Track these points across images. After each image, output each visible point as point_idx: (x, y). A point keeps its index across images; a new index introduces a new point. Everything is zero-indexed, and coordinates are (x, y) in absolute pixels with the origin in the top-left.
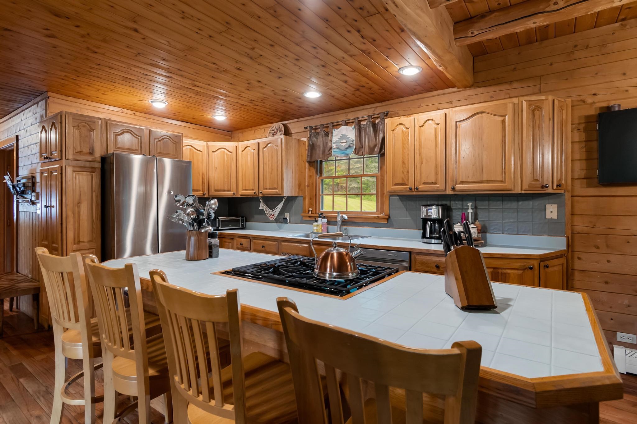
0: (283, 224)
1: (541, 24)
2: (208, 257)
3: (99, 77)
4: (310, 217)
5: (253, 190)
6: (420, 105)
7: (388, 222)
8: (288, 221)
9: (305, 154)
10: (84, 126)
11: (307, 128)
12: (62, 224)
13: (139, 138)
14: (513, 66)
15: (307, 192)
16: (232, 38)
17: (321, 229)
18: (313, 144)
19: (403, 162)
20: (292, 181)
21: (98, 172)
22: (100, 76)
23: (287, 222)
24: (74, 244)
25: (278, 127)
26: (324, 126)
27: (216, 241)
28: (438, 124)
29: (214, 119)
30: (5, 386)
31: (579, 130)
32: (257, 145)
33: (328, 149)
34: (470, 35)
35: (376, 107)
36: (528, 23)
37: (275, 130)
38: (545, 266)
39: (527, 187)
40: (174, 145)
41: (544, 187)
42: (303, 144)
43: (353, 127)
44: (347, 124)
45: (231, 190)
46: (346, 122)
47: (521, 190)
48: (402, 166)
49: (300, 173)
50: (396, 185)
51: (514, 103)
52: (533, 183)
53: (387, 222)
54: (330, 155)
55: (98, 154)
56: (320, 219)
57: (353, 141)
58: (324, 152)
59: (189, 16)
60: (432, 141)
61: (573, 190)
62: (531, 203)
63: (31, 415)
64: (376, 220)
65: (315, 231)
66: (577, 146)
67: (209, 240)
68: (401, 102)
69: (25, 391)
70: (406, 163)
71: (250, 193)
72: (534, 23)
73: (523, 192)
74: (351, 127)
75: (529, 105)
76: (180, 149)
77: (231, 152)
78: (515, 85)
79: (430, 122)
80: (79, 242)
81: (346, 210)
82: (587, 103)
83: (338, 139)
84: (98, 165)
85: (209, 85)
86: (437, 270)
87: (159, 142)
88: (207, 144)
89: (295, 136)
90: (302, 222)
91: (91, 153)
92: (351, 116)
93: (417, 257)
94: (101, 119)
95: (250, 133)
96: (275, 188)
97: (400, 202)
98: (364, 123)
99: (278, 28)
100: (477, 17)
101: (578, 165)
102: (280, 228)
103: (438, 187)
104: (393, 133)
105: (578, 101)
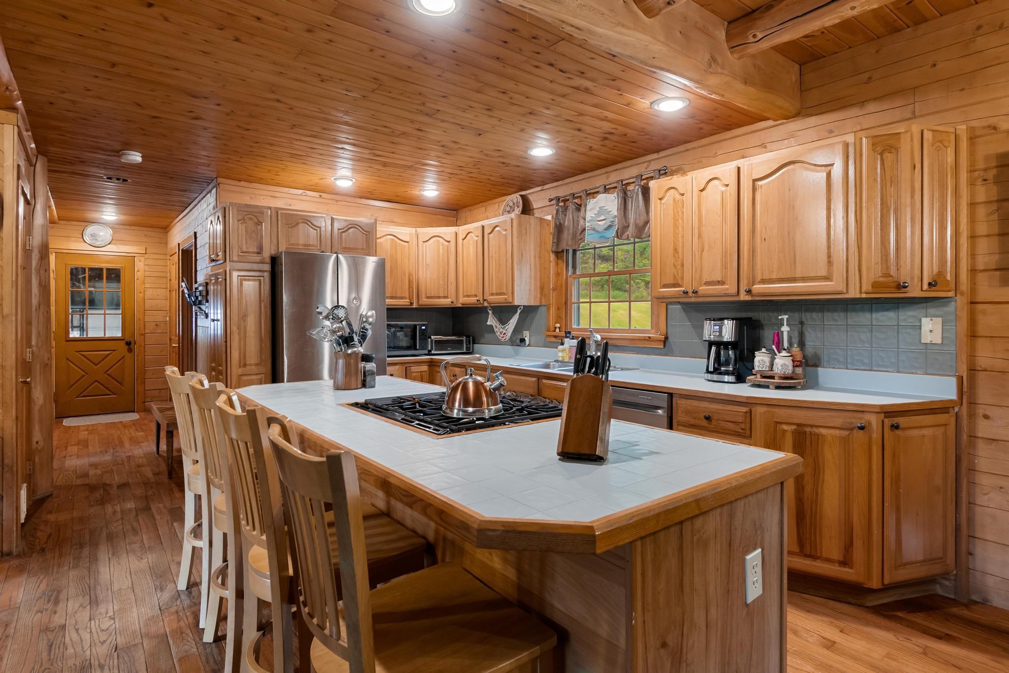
0: (520, 348)
1: (865, 8)
2: (360, 386)
3: (264, 157)
4: (555, 337)
5: (476, 296)
6: (716, 153)
7: (665, 346)
8: (527, 343)
9: (549, 239)
10: (250, 219)
11: (552, 200)
12: (226, 342)
13: (318, 229)
14: (867, 75)
15: (553, 298)
16: (390, 95)
17: (567, 356)
18: (560, 224)
19: (676, 250)
20: (530, 282)
21: (267, 275)
22: (264, 155)
23: (525, 344)
24: (240, 367)
25: (515, 201)
26: (575, 196)
27: (371, 366)
28: (727, 185)
29: (423, 195)
30: (158, 528)
31: (985, 180)
32: (481, 229)
33: (580, 232)
34: (752, 40)
35: (650, 161)
36: (842, 9)
37: (511, 204)
38: (892, 426)
39: (870, 288)
40: (365, 236)
41: (901, 287)
42: (548, 225)
43: (615, 194)
44: (606, 190)
45: (449, 296)
46: (605, 187)
47: (861, 292)
48: (674, 256)
49: (543, 269)
50: (665, 286)
51: (848, 143)
52: (881, 279)
53: (662, 347)
54: (582, 240)
55: (267, 254)
56: (566, 340)
57: (615, 217)
58: (574, 236)
59: (329, 78)
60: (717, 213)
61: (973, 290)
62: (891, 314)
63: (173, 560)
64: (646, 342)
65: (560, 359)
66: (981, 212)
67: (362, 364)
68: (688, 150)
69: (175, 535)
70: (680, 250)
71: (473, 300)
72: (853, 8)
73: (864, 296)
74: (613, 195)
75: (873, 145)
76: (373, 240)
77: (449, 242)
78: (871, 107)
79: (716, 182)
80: (245, 365)
81: (608, 327)
82: (1001, 129)
83: (595, 214)
84: (267, 267)
85: (392, 153)
86: (708, 423)
87: (344, 234)
88: (416, 231)
89: (537, 214)
90: (545, 346)
91: (259, 253)
92: (614, 176)
93: (679, 402)
94: (270, 208)
95: (479, 211)
96: (503, 294)
97: (683, 314)
98: (630, 188)
99: (439, 76)
100: (759, 10)
101: (983, 246)
102: (517, 354)
103: (727, 289)
104: (661, 203)
105: (984, 128)
